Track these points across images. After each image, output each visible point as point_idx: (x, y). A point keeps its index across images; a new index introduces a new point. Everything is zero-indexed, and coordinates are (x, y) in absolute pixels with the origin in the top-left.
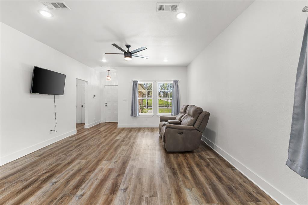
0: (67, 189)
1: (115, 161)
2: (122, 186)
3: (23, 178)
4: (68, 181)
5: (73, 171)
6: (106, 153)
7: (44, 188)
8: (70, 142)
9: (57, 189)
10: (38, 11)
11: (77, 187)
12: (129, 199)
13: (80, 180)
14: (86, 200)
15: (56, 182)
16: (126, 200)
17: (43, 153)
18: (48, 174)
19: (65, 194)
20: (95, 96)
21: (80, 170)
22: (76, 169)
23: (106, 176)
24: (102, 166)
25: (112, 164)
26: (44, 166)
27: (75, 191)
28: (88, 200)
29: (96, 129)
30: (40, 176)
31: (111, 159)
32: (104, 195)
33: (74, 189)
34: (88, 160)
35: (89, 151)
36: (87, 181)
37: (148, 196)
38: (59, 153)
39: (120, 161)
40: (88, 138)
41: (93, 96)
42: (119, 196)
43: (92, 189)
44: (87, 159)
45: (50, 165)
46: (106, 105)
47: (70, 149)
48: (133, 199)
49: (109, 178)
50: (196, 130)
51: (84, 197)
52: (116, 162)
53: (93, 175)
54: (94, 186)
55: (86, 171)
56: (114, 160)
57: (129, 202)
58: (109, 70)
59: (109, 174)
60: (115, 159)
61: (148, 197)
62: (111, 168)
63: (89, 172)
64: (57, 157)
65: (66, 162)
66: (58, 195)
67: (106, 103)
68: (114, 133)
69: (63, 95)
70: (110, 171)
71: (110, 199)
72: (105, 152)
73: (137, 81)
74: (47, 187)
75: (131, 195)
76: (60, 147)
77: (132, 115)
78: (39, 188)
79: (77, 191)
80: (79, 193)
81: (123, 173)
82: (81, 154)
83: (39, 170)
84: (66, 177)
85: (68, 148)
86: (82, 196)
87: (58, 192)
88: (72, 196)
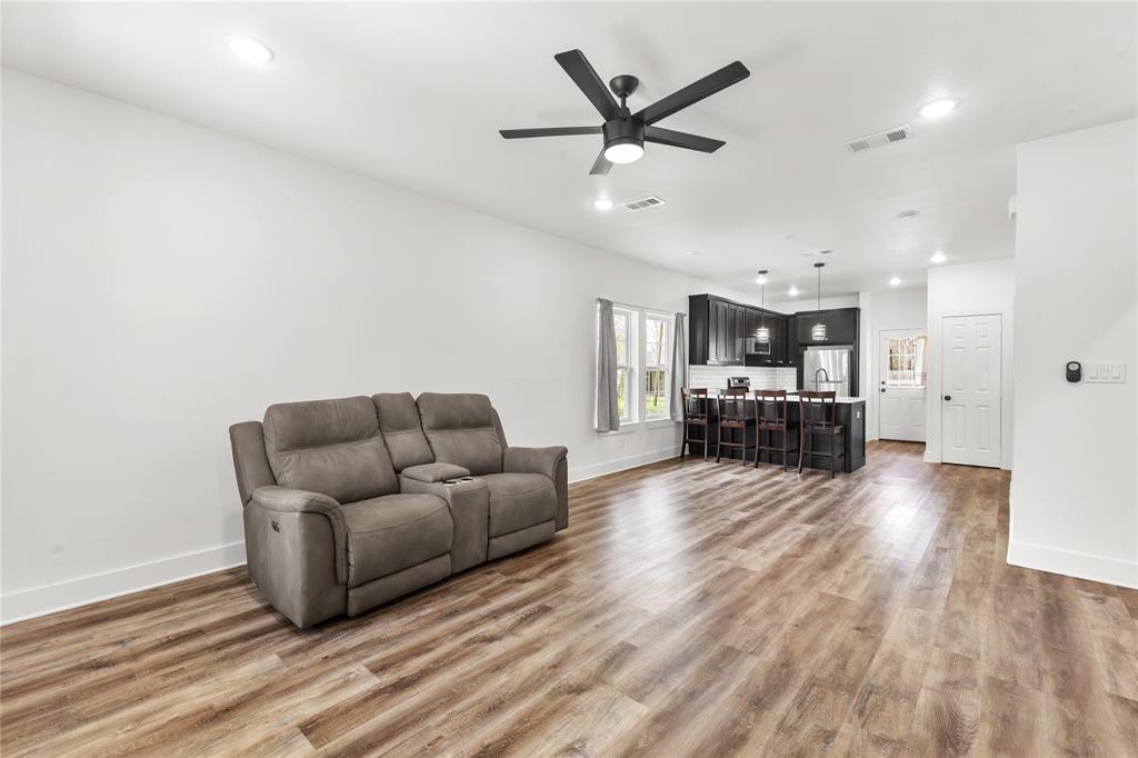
1: (722, 562)
6: (747, 597)
24: (763, 559)
31: (732, 571)
52: (721, 559)
56: (727, 565)
60: (720, 567)
72: (752, 604)
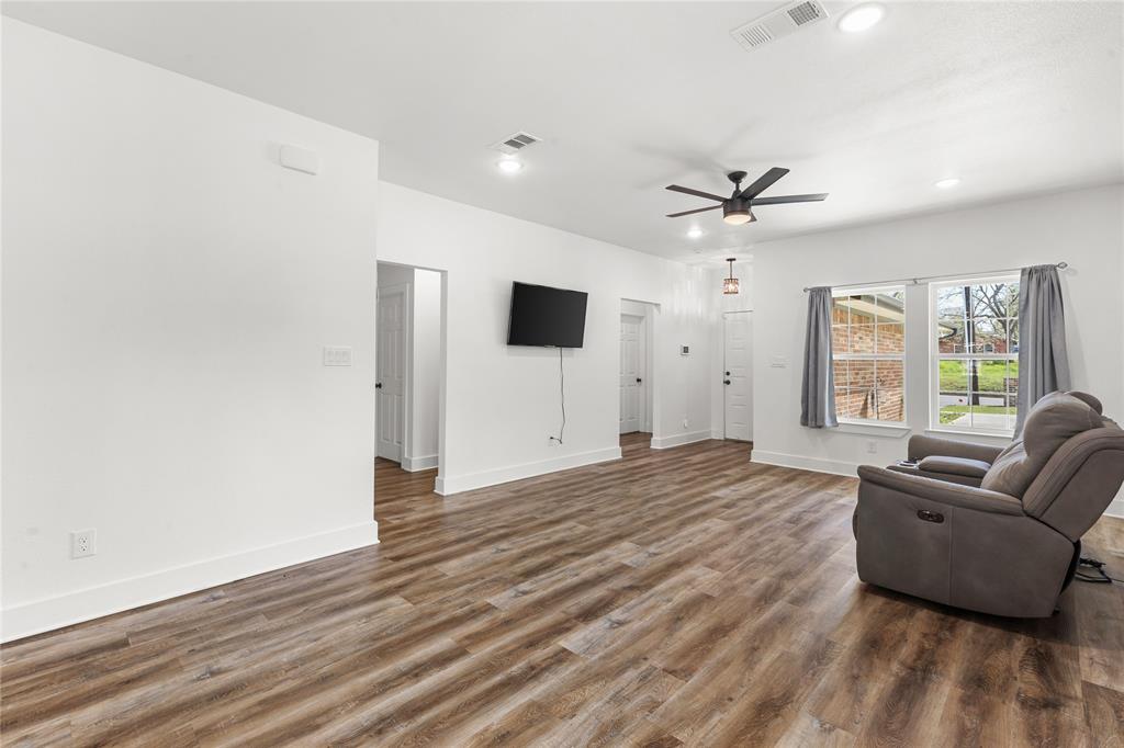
0: (511, 569)
2: (616, 615)
3: (465, 524)
4: (524, 556)
5: (546, 542)
7: (481, 553)
8: (592, 476)
9: (496, 563)
10: (497, 164)
11: (529, 574)
12: (606, 647)
13: (545, 563)
14: (526, 603)
15: (504, 550)
16: (599, 645)
17: (525, 489)
18: (502, 531)
19: (501, 578)
20: (686, 350)
21: (560, 543)
22: (556, 538)
23: (601, 576)
25: (641, 554)
26: (507, 515)
27: (521, 579)
28: (525, 607)
29: (681, 454)
30: (489, 530)
32: (564, 612)
33: (521, 575)
34: (595, 527)
35: (611, 508)
36: (556, 571)
37: (661, 666)
38: (550, 496)
39: (668, 555)
40: (637, 477)
41: (680, 350)
42: (591, 628)
43: (551, 589)
44: (593, 525)
45: (519, 514)
46: (727, 378)
47: (577, 493)
48: (618, 651)
49: (603, 583)
50: (1025, 518)
51: (525, 597)
53: (576, 563)
54: (558, 586)
55: (570, 550)
57: (601, 654)
58: (731, 260)
59: (610, 577)
61: (656, 669)
62: (630, 564)
63: (573, 555)
64: (540, 504)
65: (549, 517)
66: (490, 575)
67: (728, 374)
68: (726, 476)
69: (581, 346)
70: (621, 569)
71: (567, 625)
73: (829, 289)
74: (487, 553)
75: (619, 642)
76: (561, 484)
77: (805, 421)
78: (475, 549)
79: (523, 582)
80: (524, 586)
81: (650, 586)
82: (591, 510)
83: (497, 518)
84: (525, 548)
85: (575, 490)
86: (525, 593)
87: (495, 568)
88: (509, 585)
